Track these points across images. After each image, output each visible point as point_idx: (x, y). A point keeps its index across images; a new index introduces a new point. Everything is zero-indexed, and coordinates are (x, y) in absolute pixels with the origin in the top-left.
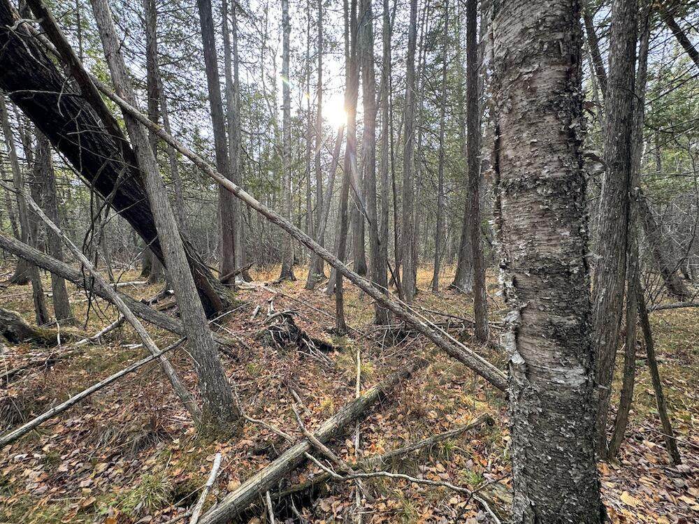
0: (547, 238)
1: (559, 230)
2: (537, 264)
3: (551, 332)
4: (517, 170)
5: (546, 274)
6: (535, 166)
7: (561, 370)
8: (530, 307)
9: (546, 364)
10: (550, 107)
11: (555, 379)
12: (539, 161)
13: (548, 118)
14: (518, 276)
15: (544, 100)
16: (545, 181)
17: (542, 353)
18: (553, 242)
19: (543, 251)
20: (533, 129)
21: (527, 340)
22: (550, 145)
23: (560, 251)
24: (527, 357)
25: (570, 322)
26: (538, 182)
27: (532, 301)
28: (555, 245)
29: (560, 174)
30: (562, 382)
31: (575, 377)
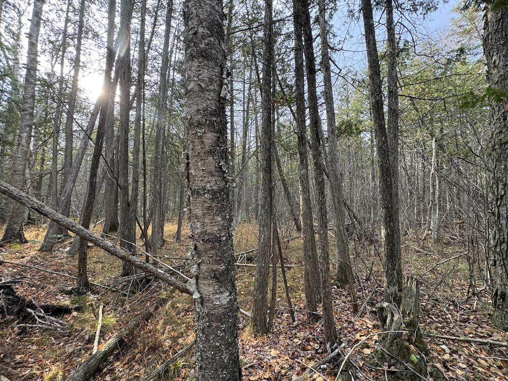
0: (210, 222)
1: (216, 217)
2: (206, 236)
3: (213, 275)
4: (196, 182)
5: (210, 242)
6: (204, 182)
7: (218, 296)
8: (203, 262)
9: (211, 295)
10: (211, 153)
11: (215, 303)
12: (206, 179)
13: (209, 158)
14: (197, 243)
15: (208, 148)
16: (208, 191)
17: (208, 288)
18: (214, 224)
19: (209, 229)
20: (203, 162)
21: (202, 282)
22: (211, 172)
23: (216, 229)
24: (202, 292)
25: (222, 268)
26: (205, 191)
27: (204, 258)
28: (214, 226)
29: (215, 188)
30: (219, 303)
31: (224, 298)
